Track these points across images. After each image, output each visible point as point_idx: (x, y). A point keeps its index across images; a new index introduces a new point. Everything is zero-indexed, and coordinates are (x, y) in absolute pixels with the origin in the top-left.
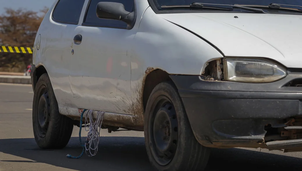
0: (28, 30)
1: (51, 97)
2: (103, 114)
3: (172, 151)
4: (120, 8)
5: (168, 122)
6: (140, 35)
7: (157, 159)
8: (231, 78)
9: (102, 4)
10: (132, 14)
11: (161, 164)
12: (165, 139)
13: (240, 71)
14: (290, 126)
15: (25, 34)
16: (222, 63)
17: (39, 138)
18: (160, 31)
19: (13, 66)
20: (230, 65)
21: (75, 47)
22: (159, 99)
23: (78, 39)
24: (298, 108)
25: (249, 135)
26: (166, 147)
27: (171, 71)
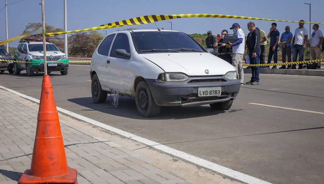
0: (84, 40)
1: (98, 83)
2: (119, 92)
3: (146, 108)
4: (124, 51)
5: (144, 96)
6: (133, 62)
7: (141, 110)
8: (168, 80)
9: (117, 50)
10: (129, 54)
11: (142, 112)
12: (144, 102)
13: (171, 77)
14: (191, 97)
15: (83, 41)
16: (164, 75)
17: (95, 99)
18: (140, 61)
19: (79, 54)
20: (167, 75)
21: (107, 65)
22: (141, 87)
23: (108, 62)
24: (193, 91)
25: (175, 102)
26: (144, 106)
27: (145, 77)
